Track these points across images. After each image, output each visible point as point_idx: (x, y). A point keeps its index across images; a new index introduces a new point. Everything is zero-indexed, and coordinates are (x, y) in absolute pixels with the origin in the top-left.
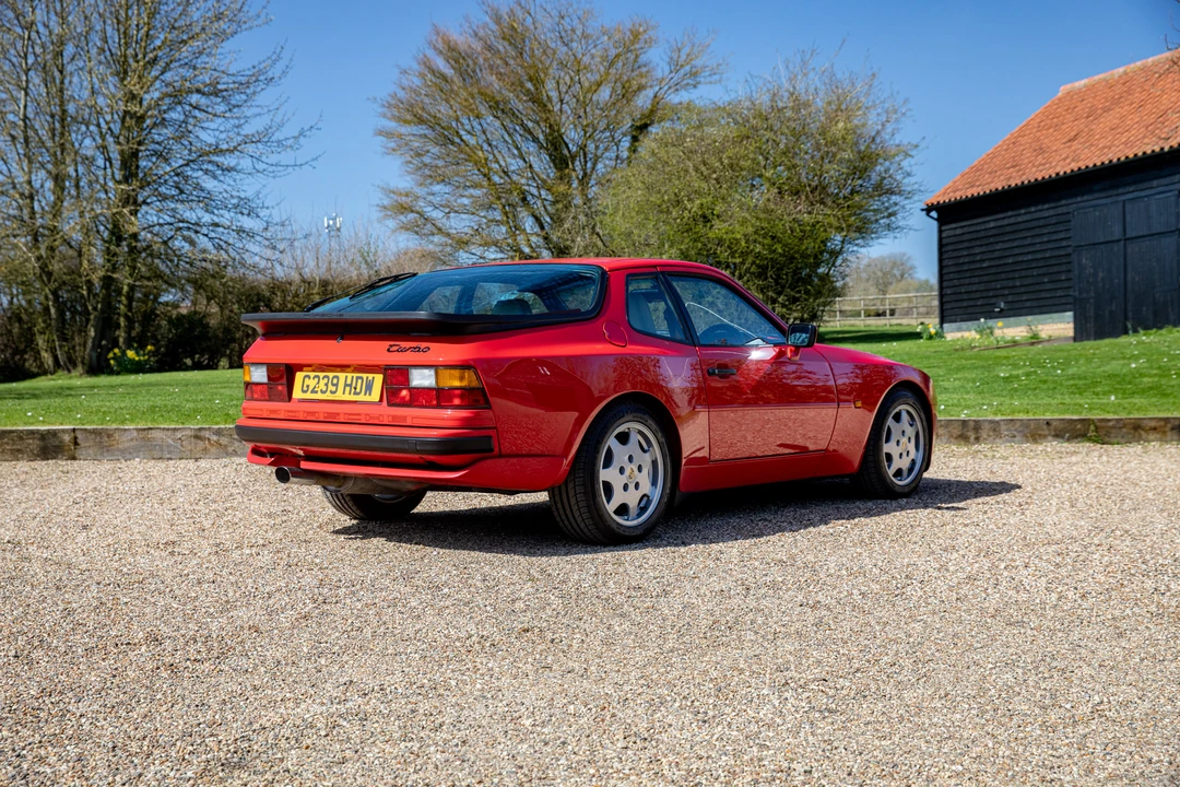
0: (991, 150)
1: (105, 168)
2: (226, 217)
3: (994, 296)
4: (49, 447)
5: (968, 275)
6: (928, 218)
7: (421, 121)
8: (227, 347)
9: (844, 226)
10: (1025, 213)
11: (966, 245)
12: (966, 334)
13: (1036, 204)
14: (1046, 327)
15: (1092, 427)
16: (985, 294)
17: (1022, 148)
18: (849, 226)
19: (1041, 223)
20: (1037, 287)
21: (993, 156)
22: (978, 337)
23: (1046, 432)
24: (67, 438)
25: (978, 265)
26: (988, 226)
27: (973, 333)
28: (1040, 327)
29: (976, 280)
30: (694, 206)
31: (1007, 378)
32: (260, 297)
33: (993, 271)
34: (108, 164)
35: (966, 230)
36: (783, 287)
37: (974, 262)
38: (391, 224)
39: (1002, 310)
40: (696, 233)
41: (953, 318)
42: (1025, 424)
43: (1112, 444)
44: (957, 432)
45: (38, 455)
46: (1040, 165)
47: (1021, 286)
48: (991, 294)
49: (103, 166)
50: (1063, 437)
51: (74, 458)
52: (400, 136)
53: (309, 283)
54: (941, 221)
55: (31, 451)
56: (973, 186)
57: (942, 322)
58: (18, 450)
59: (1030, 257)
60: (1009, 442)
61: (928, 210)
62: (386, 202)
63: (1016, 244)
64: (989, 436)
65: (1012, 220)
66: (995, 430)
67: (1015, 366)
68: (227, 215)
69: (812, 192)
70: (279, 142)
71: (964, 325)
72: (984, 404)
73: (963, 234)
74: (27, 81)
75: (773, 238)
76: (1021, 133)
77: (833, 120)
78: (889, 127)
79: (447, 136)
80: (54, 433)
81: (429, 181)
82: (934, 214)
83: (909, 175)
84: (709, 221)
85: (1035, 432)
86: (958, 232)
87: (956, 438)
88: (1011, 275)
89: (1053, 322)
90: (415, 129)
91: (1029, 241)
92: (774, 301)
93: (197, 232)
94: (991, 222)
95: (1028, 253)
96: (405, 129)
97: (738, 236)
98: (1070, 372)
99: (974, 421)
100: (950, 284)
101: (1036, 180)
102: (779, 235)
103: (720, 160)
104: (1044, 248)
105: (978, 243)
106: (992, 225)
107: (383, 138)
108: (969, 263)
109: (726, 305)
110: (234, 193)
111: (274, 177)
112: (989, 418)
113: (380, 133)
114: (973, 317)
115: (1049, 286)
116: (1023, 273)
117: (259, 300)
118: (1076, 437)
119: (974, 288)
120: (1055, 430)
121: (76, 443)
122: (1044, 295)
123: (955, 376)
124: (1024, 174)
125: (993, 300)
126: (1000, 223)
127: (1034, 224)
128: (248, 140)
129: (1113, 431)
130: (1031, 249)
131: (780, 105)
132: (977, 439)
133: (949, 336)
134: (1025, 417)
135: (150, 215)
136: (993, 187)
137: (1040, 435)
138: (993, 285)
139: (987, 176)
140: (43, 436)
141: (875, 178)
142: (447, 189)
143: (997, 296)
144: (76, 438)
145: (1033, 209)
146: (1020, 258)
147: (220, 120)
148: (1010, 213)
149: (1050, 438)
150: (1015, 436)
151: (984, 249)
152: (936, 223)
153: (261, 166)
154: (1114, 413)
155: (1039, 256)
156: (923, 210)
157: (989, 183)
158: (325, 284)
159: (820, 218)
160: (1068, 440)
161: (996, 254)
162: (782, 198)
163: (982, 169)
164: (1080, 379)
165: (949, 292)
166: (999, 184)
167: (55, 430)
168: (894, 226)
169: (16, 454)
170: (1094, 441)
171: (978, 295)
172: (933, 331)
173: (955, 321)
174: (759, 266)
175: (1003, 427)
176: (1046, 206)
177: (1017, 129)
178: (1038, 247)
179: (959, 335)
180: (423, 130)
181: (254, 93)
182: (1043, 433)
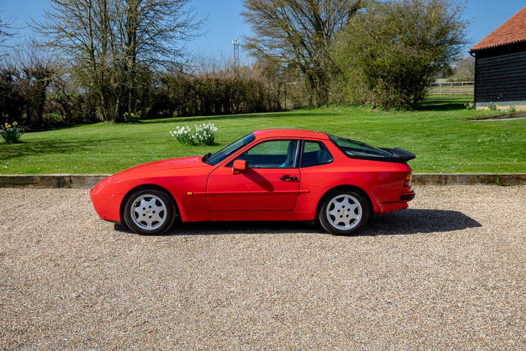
0: (502, 25)
1: (122, 38)
2: (171, 58)
3: (497, 92)
4: (60, 183)
5: (487, 81)
6: (471, 56)
7: (259, 9)
8: (176, 107)
9: (433, 59)
10: (513, 56)
11: (487, 68)
12: (485, 108)
13: (518, 52)
14: (518, 107)
15: (498, 179)
16: (494, 91)
17: (515, 24)
18: (436, 59)
19: (520, 60)
20: (516, 89)
21: (502, 27)
22: (489, 110)
23: (477, 180)
24: (67, 179)
25: (492, 78)
26: (497, 60)
27: (487, 108)
28: (516, 106)
29: (491, 84)
30: (367, 51)
31: (480, 143)
32: (190, 86)
33: (498, 80)
34: (123, 37)
35: (487, 62)
36: (406, 86)
37: (490, 76)
38: (247, 52)
39: (501, 98)
40: (368, 62)
41: (480, 100)
42: (468, 177)
43: (506, 186)
44: (437, 180)
45: (56, 186)
46: (521, 34)
47: (509, 88)
48: (497, 91)
49: (120, 37)
50: (484, 183)
51: (70, 187)
52: (251, 15)
53: (210, 80)
54: (477, 57)
55: (54, 184)
56: (491, 42)
57: (475, 101)
58: (49, 184)
59: (514, 75)
60: (460, 184)
61: (471, 52)
62: (244, 44)
63: (509, 69)
64: (451, 182)
65: (507, 58)
66: (454, 179)
67: (488, 134)
68: (171, 56)
69: (419, 45)
70: (191, 26)
71: (484, 103)
72: (454, 165)
73: (486, 63)
74: (90, 3)
75: (401, 65)
76: (516, 17)
77: (430, 13)
78: (458, 13)
79: (270, 15)
80: (62, 177)
81: (262, 35)
82: (474, 54)
83: (465, 35)
84: (374, 57)
85: (472, 180)
86: (484, 62)
87: (436, 183)
88: (505, 83)
89: (523, 105)
90: (257, 12)
91: (514, 68)
92: (401, 92)
93: (159, 64)
94: (498, 59)
95: (514, 73)
96: (253, 12)
97: (386, 64)
98: (509, 141)
99: (445, 175)
100: (479, 85)
101: (518, 41)
102: (404, 63)
103: (380, 31)
104: (521, 71)
105: (492, 68)
106: (499, 60)
107: (243, 16)
108: (488, 76)
109: (382, 92)
110: (173, 48)
111: (189, 41)
112: (452, 174)
113: (243, 14)
114: (488, 100)
115: (522, 89)
116: (511, 82)
117: (189, 87)
118: (491, 183)
119: (490, 87)
120: (481, 180)
121: (71, 182)
122: (519, 92)
123: (459, 140)
124: (513, 38)
125: (497, 94)
126: (502, 59)
127: (517, 60)
128: (178, 26)
129: (508, 180)
130: (515, 72)
131: (408, 5)
132: (446, 183)
133: (478, 108)
134: (468, 173)
135: (140, 57)
136: (499, 43)
137: (474, 182)
138: (498, 87)
139: (498, 37)
140: (59, 179)
141: (450, 37)
142: (270, 38)
143: (499, 92)
144: (71, 179)
145: (517, 54)
146: (510, 76)
147: (168, 16)
148: (506, 55)
149: (479, 183)
150: (463, 182)
151: (494, 70)
152: (475, 58)
153: (184, 36)
154: (511, 171)
155: (518, 75)
156: (469, 52)
157: (498, 41)
158: (217, 80)
159: (423, 56)
160: (487, 184)
161: (500, 73)
162: (406, 47)
163: (496, 34)
164: (510, 146)
165: (479, 89)
166: (502, 42)
167: (63, 176)
168: (456, 59)
169: (48, 186)
170: (499, 185)
171: (491, 91)
172: (471, 105)
173: (481, 102)
174: (395, 77)
175: (458, 178)
176: (522, 53)
177: (515, 15)
178: (518, 71)
179: (482, 108)
180: (260, 12)
181: (182, 5)
182: (476, 181)
